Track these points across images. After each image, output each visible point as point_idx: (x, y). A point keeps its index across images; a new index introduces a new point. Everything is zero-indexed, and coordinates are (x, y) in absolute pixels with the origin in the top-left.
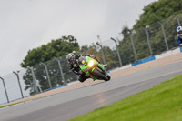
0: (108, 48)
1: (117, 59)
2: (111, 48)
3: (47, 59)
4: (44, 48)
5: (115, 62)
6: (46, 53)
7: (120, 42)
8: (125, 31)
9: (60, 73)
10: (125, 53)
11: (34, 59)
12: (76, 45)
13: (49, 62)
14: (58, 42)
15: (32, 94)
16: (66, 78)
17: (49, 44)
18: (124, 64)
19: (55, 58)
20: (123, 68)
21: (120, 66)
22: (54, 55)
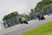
0: (27, 15)
1: (29, 18)
2: (28, 15)
3: (10, 18)
4: (9, 15)
5: (29, 19)
6: (9, 16)
7: (30, 13)
8: (32, 10)
9: (13, 22)
10: (32, 16)
11: (6, 18)
12: (18, 14)
13: (10, 19)
14: (13, 13)
15: (5, 28)
16: (15, 24)
17: (10, 14)
18: (31, 20)
19: (12, 18)
20: (31, 21)
21: (30, 20)
22: (11, 17)
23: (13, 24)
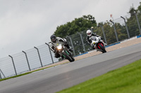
0: (119, 24)
1: (125, 32)
2: (121, 24)
3: (71, 33)
5: (124, 35)
6: (71, 29)
7: (128, 20)
8: (132, 11)
9: (82, 44)
10: (132, 28)
12: (94, 22)
13: (73, 35)
14: (80, 20)
15: (60, 60)
16: (86, 48)
17: (73, 22)
18: (131, 37)
19: (78, 33)
20: (131, 39)
21: (128, 38)
22: (77, 30)
23: (81, 47)
